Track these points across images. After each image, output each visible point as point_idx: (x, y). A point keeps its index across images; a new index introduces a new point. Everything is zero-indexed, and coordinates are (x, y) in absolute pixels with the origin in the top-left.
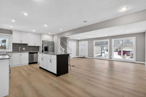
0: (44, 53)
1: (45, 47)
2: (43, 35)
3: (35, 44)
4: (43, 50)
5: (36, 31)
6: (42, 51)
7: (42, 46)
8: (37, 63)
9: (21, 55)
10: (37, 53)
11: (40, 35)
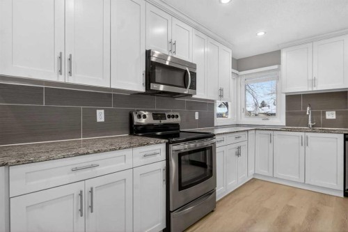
9: (305, 143)
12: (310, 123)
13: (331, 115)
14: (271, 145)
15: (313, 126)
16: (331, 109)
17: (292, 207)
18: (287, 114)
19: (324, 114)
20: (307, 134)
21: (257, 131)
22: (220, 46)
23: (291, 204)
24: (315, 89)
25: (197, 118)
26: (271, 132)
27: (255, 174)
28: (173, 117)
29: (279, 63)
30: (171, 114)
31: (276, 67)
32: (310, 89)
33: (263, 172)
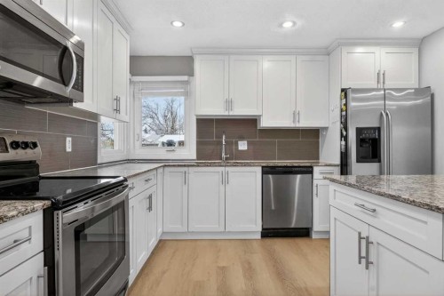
0: (352, 179)
1: (359, 131)
2: (345, 50)
3: (296, 115)
4: (344, 156)
5: (299, 23)
6: (338, 161)
7: (338, 126)
8: (304, 233)
9: (225, 181)
10: (308, 171)
11: (327, 53)
12: (223, 155)
13: (243, 146)
14: (185, 188)
15: (227, 159)
16: (242, 138)
17: (224, 267)
18: (199, 143)
19: (237, 144)
20: (227, 169)
21: (167, 169)
22: (116, 24)
23: (222, 264)
24: (231, 114)
25: (69, 149)
26: (186, 169)
27: (163, 233)
28: (26, 145)
29: (191, 74)
30: (20, 139)
31: (185, 78)
32: (226, 113)
33: (175, 227)
